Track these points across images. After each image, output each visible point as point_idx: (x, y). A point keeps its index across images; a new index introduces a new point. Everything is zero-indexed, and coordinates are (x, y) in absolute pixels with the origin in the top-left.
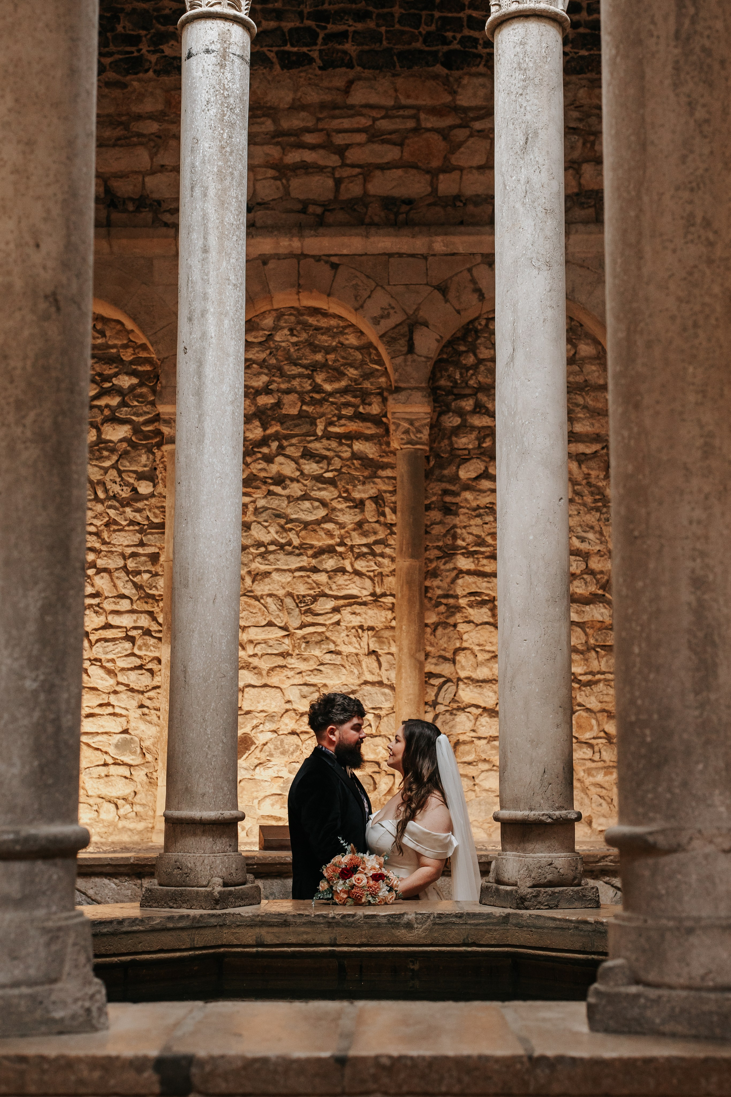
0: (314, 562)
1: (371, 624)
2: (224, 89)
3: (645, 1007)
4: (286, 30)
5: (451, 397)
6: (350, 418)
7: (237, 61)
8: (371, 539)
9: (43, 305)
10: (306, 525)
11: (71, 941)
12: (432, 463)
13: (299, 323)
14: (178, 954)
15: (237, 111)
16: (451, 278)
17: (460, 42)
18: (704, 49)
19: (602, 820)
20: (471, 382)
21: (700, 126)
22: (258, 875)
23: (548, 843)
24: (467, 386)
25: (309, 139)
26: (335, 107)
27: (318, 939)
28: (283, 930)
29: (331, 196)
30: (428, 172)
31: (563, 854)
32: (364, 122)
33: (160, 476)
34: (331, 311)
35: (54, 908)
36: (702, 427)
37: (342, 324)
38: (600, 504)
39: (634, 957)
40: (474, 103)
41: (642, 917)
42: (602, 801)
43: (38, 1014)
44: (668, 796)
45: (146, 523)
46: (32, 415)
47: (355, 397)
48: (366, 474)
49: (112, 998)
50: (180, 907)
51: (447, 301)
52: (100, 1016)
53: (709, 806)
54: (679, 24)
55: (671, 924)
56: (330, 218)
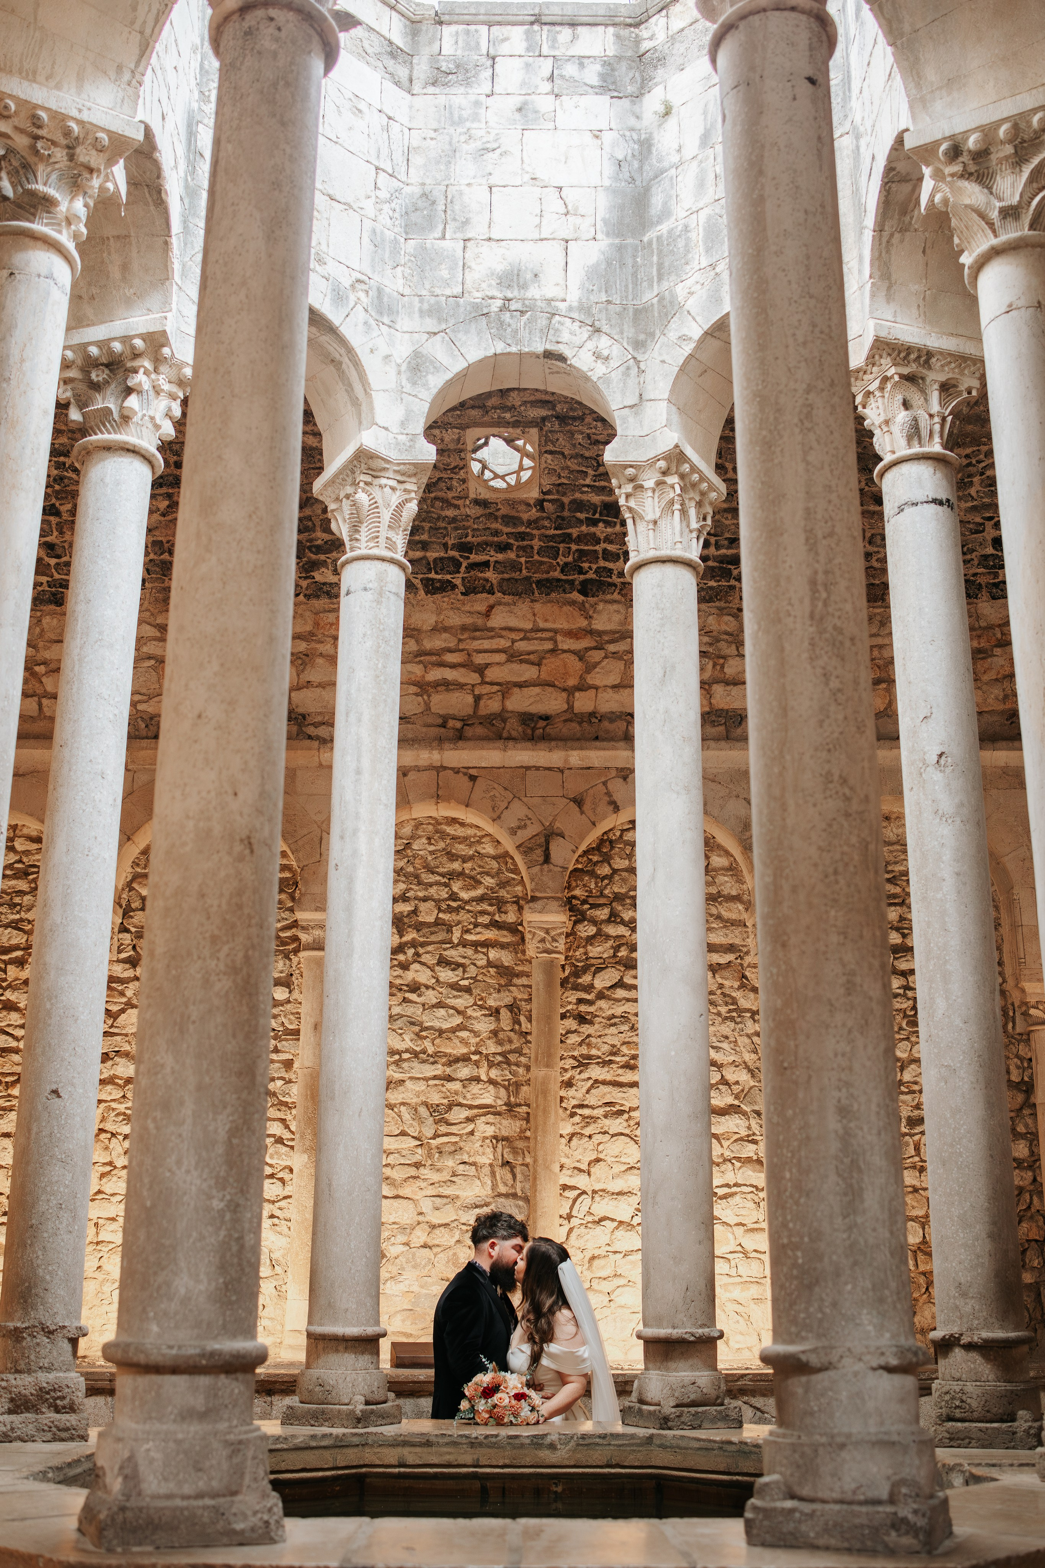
0: (448, 1070)
1: (505, 1134)
2: (380, 623)
3: (800, 1522)
4: (431, 560)
5: (587, 906)
6: (486, 926)
7: (393, 598)
8: (507, 1047)
9: (238, 848)
10: (441, 1032)
11: (250, 1454)
12: (567, 973)
13: (437, 832)
14: (320, 1474)
15: (392, 643)
16: (586, 791)
17: (596, 572)
18: (835, 628)
19: (739, 1338)
20: (606, 892)
21: (834, 694)
22: (399, 1394)
23: (690, 1362)
24: (602, 895)
25: (450, 658)
26: (477, 629)
27: (461, 1461)
28: (425, 1450)
29: (470, 711)
30: (564, 690)
31: (706, 1373)
32: (503, 643)
33: (296, 982)
34: (468, 821)
35: (235, 1422)
36: (844, 965)
37: (479, 834)
38: (734, 1014)
39: (788, 1472)
40: (608, 627)
41: (796, 1433)
42: (739, 1318)
43: (220, 1526)
44: (820, 1315)
45: (281, 1029)
46: (226, 949)
47: (491, 905)
48: (502, 982)
49: (288, 1513)
50: (322, 1425)
51: (582, 813)
52: (277, 1528)
53: (857, 1325)
54: (813, 605)
55: (824, 1440)
56: (469, 732)
